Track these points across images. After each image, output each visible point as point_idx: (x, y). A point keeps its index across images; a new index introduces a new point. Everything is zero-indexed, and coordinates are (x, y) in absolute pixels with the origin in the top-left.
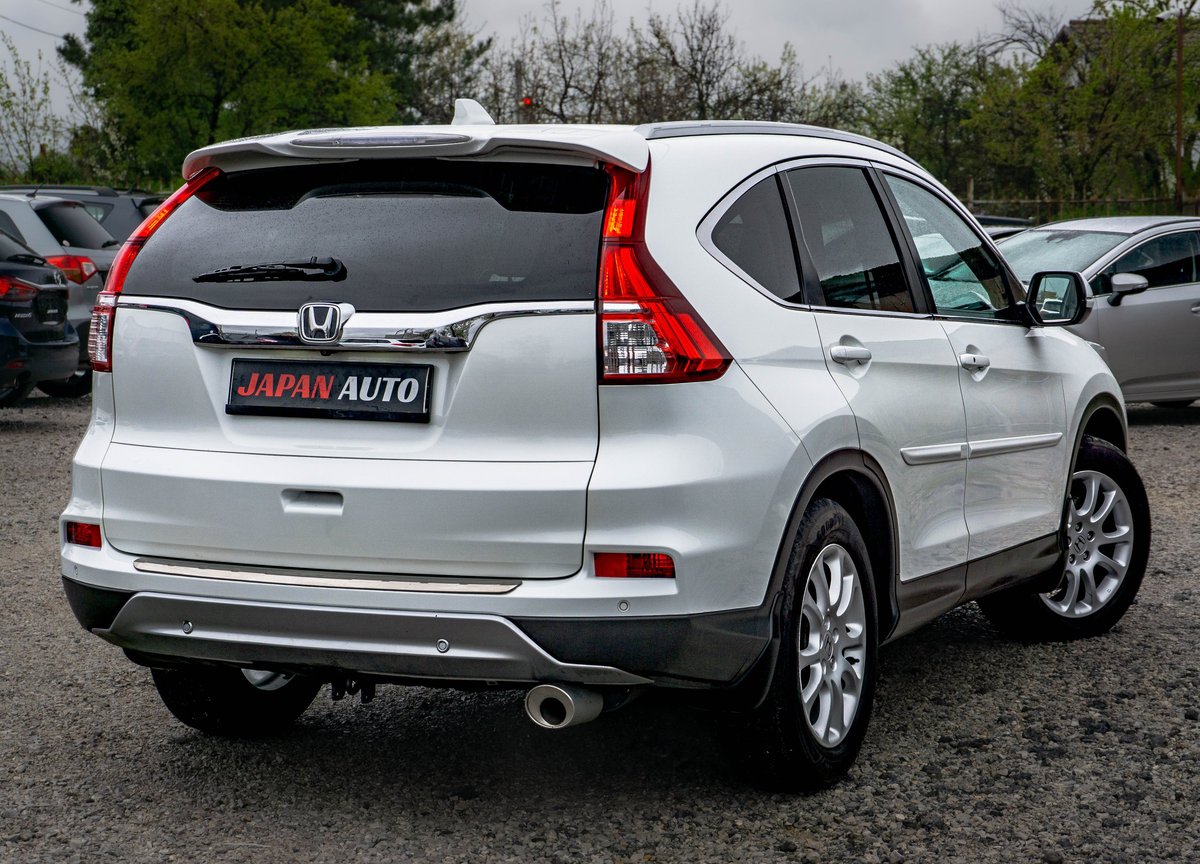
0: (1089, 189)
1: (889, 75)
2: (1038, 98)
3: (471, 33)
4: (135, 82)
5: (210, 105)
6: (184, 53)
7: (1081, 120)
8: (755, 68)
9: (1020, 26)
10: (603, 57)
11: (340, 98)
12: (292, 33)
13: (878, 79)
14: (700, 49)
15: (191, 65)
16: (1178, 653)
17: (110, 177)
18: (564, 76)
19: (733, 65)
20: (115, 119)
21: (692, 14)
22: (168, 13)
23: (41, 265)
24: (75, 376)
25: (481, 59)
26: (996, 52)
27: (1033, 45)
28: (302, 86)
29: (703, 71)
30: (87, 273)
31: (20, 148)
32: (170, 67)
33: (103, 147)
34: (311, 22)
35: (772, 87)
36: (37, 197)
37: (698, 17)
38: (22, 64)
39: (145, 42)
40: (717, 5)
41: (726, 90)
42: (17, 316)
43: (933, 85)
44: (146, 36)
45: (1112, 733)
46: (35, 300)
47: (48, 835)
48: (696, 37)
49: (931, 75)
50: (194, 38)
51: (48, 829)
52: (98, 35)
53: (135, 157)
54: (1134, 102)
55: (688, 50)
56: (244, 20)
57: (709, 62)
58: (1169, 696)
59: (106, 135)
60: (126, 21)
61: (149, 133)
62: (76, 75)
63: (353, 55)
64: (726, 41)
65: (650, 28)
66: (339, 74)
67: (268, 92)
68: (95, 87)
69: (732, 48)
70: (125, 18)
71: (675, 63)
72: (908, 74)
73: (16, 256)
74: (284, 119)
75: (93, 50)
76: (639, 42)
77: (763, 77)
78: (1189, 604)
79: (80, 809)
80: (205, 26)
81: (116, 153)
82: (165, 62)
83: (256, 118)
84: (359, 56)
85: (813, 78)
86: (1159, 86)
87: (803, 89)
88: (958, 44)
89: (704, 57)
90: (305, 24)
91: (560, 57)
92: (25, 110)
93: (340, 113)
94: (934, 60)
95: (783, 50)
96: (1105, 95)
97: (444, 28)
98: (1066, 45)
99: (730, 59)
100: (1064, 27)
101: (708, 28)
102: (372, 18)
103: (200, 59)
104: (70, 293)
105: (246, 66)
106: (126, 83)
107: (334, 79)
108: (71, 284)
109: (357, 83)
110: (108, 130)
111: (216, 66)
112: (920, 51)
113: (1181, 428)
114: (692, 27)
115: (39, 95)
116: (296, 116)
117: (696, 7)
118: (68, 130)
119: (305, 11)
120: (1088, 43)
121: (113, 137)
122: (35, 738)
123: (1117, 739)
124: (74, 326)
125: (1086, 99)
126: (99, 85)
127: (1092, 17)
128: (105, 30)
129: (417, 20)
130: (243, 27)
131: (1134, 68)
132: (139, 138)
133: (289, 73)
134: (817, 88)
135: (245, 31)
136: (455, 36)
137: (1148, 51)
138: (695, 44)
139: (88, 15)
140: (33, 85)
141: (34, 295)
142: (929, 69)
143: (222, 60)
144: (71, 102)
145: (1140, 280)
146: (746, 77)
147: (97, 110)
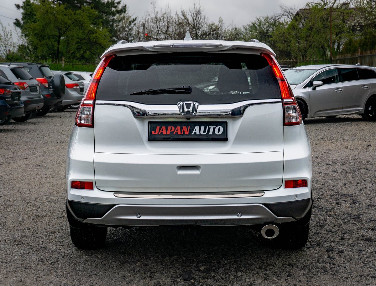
0: (306, 57)
1: (249, 25)
2: (291, 31)
3: (130, 16)
4: (36, 32)
5: (58, 38)
6: (50, 23)
7: (303, 37)
8: (211, 24)
9: (286, 11)
10: (168, 22)
11: (94, 35)
12: (80, 17)
13: (246, 27)
14: (196, 19)
15: (52, 27)
16: (333, 186)
17: (30, 59)
18: (157, 28)
19: (205, 24)
20: (31, 43)
21: (193, 10)
22: (45, 12)
23: (13, 85)
24: (23, 116)
25: (134, 23)
26: (279, 19)
27: (290, 16)
28: (83, 32)
29: (197, 26)
30: (25, 87)
31: (4, 51)
32: (46, 27)
33: (27, 51)
34: (85, 14)
35: (216, 30)
36: (11, 66)
37: (195, 11)
38: (4, 28)
39: (39, 21)
40: (200, 7)
41: (203, 31)
42: (7, 99)
43: (261, 28)
44: (39, 19)
45: (316, 209)
46: (12, 95)
47: (26, 243)
48: (195, 16)
49: (261, 25)
50: (53, 19)
51: (26, 242)
52: (25, 19)
53: (37, 53)
54: (318, 32)
55: (192, 20)
56: (66, 14)
57: (198, 23)
58: (331, 198)
59: (28, 47)
60: (33, 15)
61: (40, 46)
62: (19, 30)
63: (98, 23)
64: (203, 17)
65: (182, 14)
66: (93, 29)
67: (74, 34)
68: (25, 34)
69: (205, 19)
70: (33, 14)
71: (189, 23)
72: (254, 25)
73: (6, 83)
74: (79, 42)
75: (24, 23)
76: (178, 18)
77: (214, 27)
78: (336, 173)
79: (34, 236)
80: (56, 16)
81: (31, 52)
82: (44, 26)
83: (71, 41)
84: (99, 23)
85: (228, 27)
86: (325, 27)
87: (225, 30)
88: (268, 16)
89: (197, 22)
90: (84, 14)
91: (156, 22)
92: (5, 41)
93: (95, 40)
94: (261, 21)
95: (219, 19)
96: (310, 30)
97: (123, 15)
98: (299, 16)
99: (204, 22)
100: (298, 11)
101: (198, 13)
102: (102, 12)
103: (54, 25)
104: (21, 93)
105: (68, 27)
106: (33, 32)
107: (93, 30)
108: (21, 90)
109: (99, 31)
110: (29, 46)
111: (59, 27)
112: (257, 18)
113: (333, 124)
114: (193, 13)
115: (9, 36)
116: (82, 41)
117: (194, 7)
118: (17, 46)
119: (84, 11)
120: (305, 15)
121: (30, 48)
122: (20, 217)
123: (317, 210)
124: (22, 102)
125: (305, 31)
126: (26, 33)
127: (306, 8)
128: (27, 17)
129: (115, 13)
130: (66, 16)
131: (318, 22)
132: (37, 48)
133: (80, 28)
134: (229, 30)
135: (67, 17)
136: (126, 17)
137: (322, 17)
138: (194, 18)
139: (22, 13)
140: (7, 33)
141: (11, 94)
142: (260, 23)
143: (61, 25)
144: (18, 38)
145: (321, 83)
146: (209, 27)
147: (25, 40)
